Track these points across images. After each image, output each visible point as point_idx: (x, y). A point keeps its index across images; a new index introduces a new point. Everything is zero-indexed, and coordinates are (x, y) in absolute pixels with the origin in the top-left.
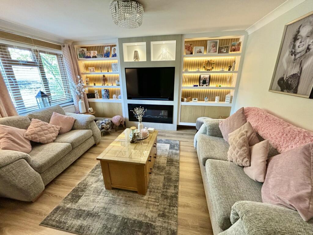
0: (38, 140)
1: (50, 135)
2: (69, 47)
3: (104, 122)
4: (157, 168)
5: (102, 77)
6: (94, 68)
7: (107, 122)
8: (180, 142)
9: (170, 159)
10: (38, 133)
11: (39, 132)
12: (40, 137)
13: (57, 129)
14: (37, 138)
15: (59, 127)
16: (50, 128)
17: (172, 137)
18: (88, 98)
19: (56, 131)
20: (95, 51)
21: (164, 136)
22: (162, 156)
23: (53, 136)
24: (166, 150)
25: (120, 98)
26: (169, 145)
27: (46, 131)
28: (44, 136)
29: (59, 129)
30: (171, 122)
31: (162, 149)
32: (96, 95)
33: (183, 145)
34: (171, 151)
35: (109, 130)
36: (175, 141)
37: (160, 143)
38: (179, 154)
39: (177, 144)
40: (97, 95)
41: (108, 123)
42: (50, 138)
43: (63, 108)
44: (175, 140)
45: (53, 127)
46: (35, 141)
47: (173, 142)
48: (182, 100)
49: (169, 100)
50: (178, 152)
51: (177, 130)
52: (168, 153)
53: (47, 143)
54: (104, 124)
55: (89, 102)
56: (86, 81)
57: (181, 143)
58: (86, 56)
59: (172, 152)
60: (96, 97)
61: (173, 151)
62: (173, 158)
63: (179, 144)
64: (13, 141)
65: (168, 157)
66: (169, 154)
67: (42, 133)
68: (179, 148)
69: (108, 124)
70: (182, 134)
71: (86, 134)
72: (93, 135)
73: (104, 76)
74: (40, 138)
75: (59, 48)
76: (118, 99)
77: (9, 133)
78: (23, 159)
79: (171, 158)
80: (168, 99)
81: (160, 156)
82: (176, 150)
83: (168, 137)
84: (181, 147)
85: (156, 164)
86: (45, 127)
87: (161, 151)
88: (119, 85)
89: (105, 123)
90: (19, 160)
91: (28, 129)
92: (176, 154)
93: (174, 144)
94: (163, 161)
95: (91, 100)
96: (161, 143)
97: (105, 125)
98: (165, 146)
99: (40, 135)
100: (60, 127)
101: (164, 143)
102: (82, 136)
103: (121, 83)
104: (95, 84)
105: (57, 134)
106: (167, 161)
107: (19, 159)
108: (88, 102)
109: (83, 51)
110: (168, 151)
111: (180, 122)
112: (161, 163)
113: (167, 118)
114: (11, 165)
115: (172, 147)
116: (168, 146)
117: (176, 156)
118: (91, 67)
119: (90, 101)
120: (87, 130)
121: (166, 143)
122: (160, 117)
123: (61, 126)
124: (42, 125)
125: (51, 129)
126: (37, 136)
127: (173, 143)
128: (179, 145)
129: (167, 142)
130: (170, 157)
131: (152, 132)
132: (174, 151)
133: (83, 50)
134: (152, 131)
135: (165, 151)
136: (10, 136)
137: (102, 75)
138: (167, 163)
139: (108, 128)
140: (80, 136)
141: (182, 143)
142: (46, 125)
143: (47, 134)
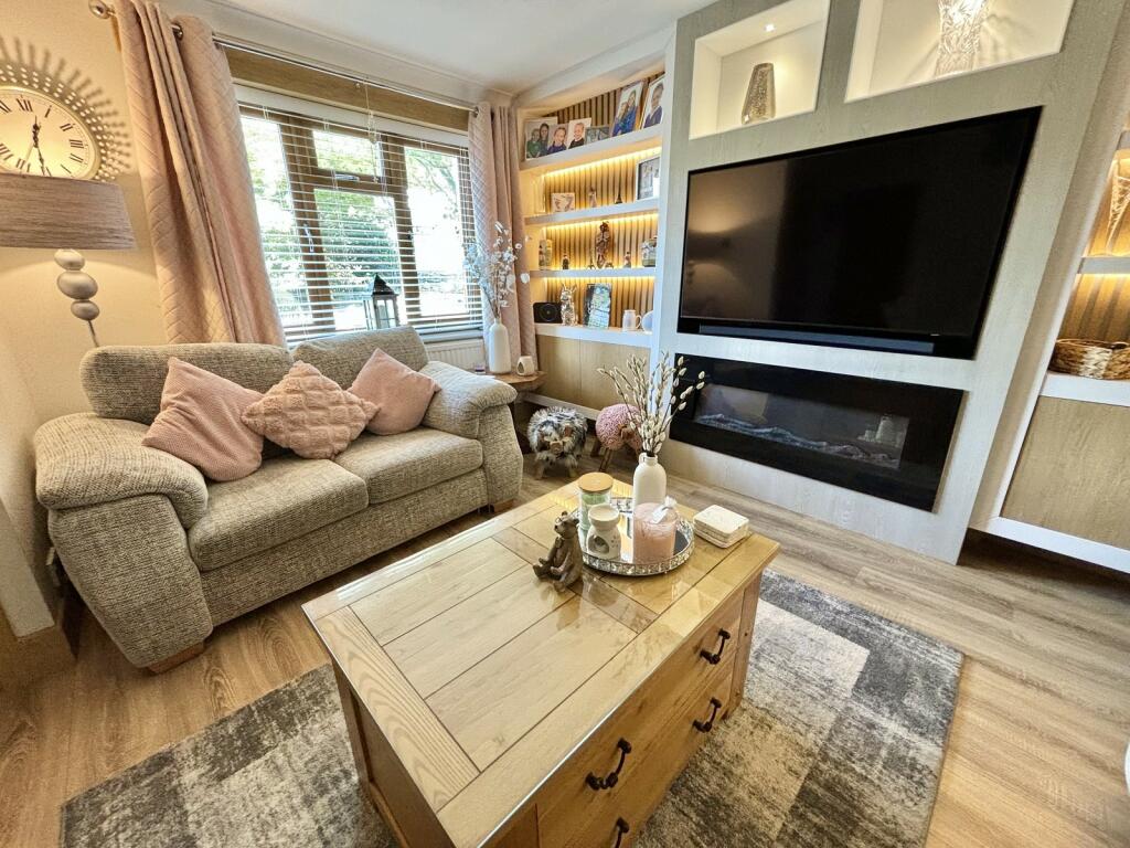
0: (283, 439)
1: (329, 431)
2: (493, 115)
3: (555, 421)
4: (702, 814)
5: (599, 230)
6: (572, 194)
7: (565, 424)
8: (962, 668)
9: (829, 787)
10: (289, 413)
11: (292, 409)
12: (292, 430)
13: (363, 414)
14: (282, 433)
15: (372, 406)
16: (338, 403)
17: (902, 598)
18: (538, 319)
19: (356, 419)
20: (582, 121)
21: (848, 575)
22: (778, 726)
23: (338, 435)
24: (828, 687)
25: (649, 327)
26: (861, 654)
27: (320, 413)
28: (305, 430)
29: (370, 416)
30: (923, 495)
31: (795, 664)
32: (564, 308)
33: (986, 705)
34: (868, 714)
35: (570, 461)
36: (923, 645)
37: (797, 613)
38: (937, 778)
39: (931, 675)
40: (568, 308)
41: (567, 429)
42: (326, 442)
43: (426, 347)
44: (920, 635)
45: (351, 403)
46: (272, 438)
47: (898, 644)
48: (1062, 363)
49: (937, 353)
50: (926, 750)
51: (961, 562)
52: (832, 717)
53: (311, 458)
54: (549, 429)
55: (536, 336)
56: (541, 253)
57: (978, 673)
58: (550, 144)
59: (872, 726)
60: (564, 319)
61: (883, 721)
62: (866, 789)
63: (958, 680)
64: (195, 425)
65: (825, 759)
66: (836, 730)
67: (300, 415)
68: (949, 715)
69: (569, 431)
70: (1006, 607)
71: (450, 455)
72: (482, 467)
73: (605, 228)
74: (292, 434)
75: (460, 120)
76: (639, 333)
77: (189, 394)
78: (158, 498)
79: (846, 777)
80: (930, 346)
81: (762, 723)
82: (915, 723)
83: (876, 589)
84: (970, 715)
85: (706, 765)
86: (320, 397)
87: (783, 674)
88: (651, 264)
89: (557, 428)
90: (144, 499)
91: (268, 393)
92: (900, 763)
93: (907, 665)
94: (775, 771)
95: (547, 329)
96: (809, 618)
97: (555, 435)
98: (830, 655)
99: (293, 422)
100: (376, 407)
101: (828, 625)
102: (429, 460)
103: (660, 255)
104: (566, 265)
105: (357, 432)
106: (804, 794)
107: (141, 495)
108: (532, 336)
109: (545, 128)
110: (840, 705)
111: (1001, 515)
112: (752, 779)
113: (895, 464)
114: (106, 509)
115: (882, 681)
116: (850, 660)
117: (894, 784)
118: (560, 192)
119: (540, 333)
120: (462, 439)
121: (843, 632)
122: (845, 452)
123: (381, 405)
124: (312, 389)
125: (341, 407)
126: (281, 423)
127: (898, 654)
128: (955, 694)
129: (852, 623)
130: (837, 764)
131: (719, 543)
132: (892, 728)
133: (544, 125)
134: (726, 537)
135: (814, 690)
136: (190, 404)
137: (600, 223)
138: (794, 809)
139: (566, 449)
140: (420, 459)
141: (980, 683)
142: (330, 392)
143: (316, 424)
